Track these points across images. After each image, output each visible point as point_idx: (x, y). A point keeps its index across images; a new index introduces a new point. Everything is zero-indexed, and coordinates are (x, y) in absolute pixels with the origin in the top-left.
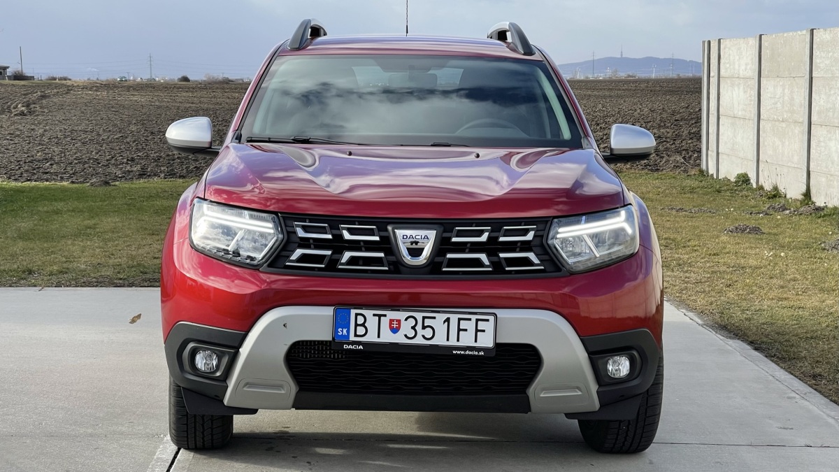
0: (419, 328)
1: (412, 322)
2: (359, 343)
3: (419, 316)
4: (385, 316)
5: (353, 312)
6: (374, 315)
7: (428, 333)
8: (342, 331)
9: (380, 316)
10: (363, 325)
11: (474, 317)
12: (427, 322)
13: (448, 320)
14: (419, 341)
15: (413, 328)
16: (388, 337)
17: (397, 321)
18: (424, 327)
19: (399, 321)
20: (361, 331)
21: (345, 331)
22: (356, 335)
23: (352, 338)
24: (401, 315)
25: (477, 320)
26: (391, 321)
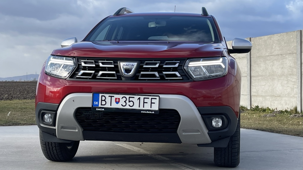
0: (127, 102)
1: (124, 99)
2: (102, 108)
3: (128, 96)
4: (113, 96)
5: (100, 95)
6: (109, 96)
7: (131, 104)
8: (96, 103)
9: (111, 97)
10: (104, 100)
11: (150, 97)
12: (131, 99)
13: (139, 98)
14: (127, 107)
15: (125, 102)
16: (114, 105)
17: (118, 99)
18: (129, 101)
19: (119, 99)
20: (104, 103)
21: (97, 103)
22: (101, 105)
23: (100, 106)
24: (120, 96)
25: (152, 99)
26: (116, 99)
